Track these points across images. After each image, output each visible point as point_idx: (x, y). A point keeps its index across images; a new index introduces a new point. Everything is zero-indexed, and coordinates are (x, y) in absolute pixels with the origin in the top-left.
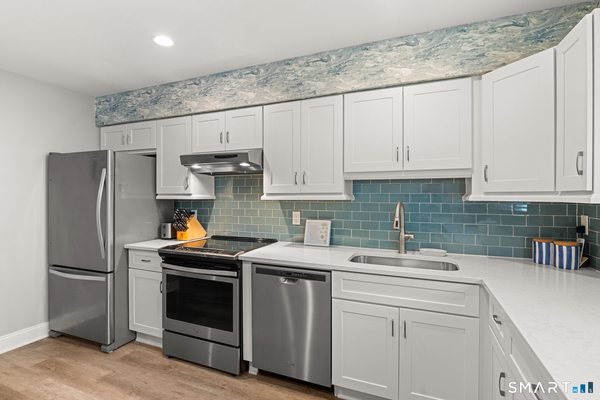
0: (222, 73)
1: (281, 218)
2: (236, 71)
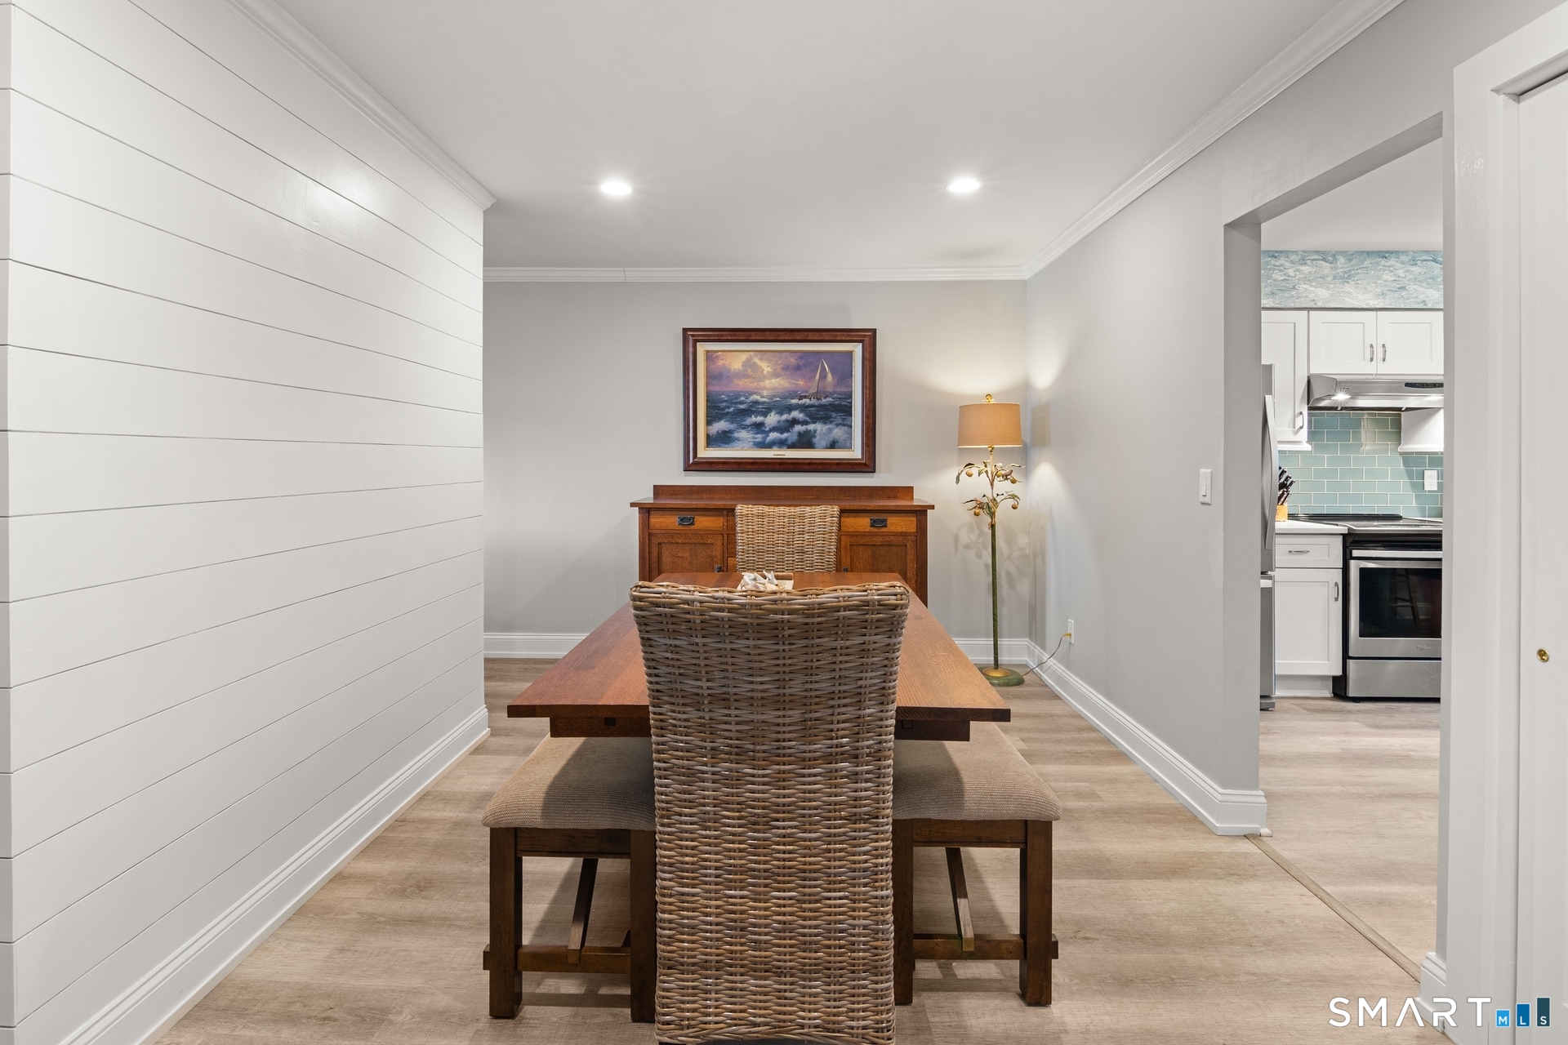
0: (1378, 252)
1: (1404, 481)
2: (1405, 252)
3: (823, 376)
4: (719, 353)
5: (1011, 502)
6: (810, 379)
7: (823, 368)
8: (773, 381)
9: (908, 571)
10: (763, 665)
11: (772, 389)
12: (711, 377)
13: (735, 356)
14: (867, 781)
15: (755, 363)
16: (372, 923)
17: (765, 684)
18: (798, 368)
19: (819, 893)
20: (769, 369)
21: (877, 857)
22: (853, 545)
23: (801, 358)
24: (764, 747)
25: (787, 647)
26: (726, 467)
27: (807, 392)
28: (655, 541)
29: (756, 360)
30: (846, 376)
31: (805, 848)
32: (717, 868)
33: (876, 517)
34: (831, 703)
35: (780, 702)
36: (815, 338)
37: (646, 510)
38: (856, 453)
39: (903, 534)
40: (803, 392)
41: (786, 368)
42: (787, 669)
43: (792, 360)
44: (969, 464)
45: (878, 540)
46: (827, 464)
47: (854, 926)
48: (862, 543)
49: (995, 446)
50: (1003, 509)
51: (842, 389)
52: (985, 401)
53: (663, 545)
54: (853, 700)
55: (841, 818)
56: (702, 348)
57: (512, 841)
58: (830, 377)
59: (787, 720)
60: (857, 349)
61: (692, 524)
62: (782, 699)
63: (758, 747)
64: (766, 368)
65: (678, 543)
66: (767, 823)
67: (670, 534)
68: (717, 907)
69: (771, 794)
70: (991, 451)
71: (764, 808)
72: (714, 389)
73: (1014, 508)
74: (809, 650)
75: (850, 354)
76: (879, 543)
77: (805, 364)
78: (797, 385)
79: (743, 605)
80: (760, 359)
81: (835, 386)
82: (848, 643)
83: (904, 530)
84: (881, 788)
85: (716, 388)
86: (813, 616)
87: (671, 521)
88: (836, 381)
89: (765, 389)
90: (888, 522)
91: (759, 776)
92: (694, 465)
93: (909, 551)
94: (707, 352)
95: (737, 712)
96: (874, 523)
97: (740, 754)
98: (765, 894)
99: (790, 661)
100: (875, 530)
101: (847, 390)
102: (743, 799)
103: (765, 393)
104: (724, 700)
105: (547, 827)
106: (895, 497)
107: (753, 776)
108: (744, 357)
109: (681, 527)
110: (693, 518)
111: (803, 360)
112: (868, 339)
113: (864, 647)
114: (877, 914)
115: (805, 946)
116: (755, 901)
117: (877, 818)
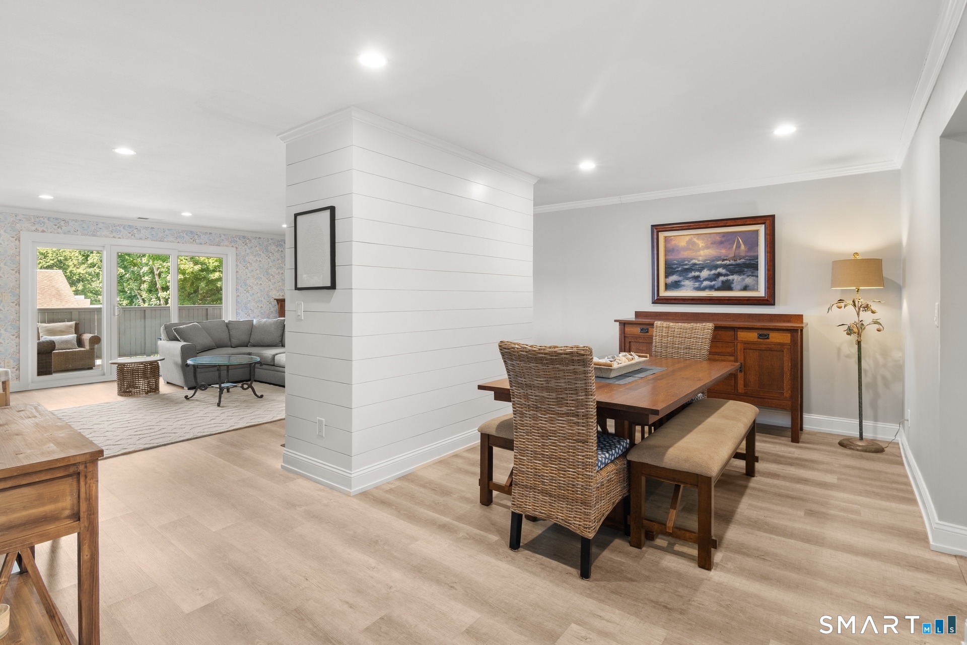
3: (738, 246)
4: (673, 237)
5: (877, 326)
6: (729, 249)
7: (738, 242)
8: (706, 251)
9: (785, 368)
10: (540, 374)
11: (705, 256)
12: (667, 251)
13: (682, 239)
14: (583, 426)
15: (694, 241)
16: (459, 470)
17: (540, 381)
18: (721, 243)
19: (565, 468)
20: (703, 244)
21: (587, 458)
22: (746, 349)
23: (723, 236)
24: (544, 407)
25: (546, 368)
26: (676, 302)
27: (727, 257)
28: (627, 340)
29: (695, 240)
30: (754, 245)
31: (561, 449)
32: (531, 451)
33: (761, 332)
34: (566, 392)
35: (549, 390)
36: (732, 224)
37: (623, 324)
38: (761, 292)
39: (782, 345)
40: (725, 257)
41: (714, 243)
42: (549, 376)
43: (718, 238)
44: (841, 300)
45: (763, 347)
46: (741, 300)
47: (578, 484)
48: (752, 348)
49: (861, 288)
50: (870, 331)
51: (752, 254)
52: (853, 258)
53: (632, 343)
54: (575, 392)
55: (574, 440)
56: (662, 235)
57: (487, 439)
58: (743, 247)
59: (551, 397)
60: (761, 229)
61: (647, 332)
62: (548, 388)
63: (542, 406)
64: (701, 243)
65: (640, 342)
66: (547, 437)
67: (635, 337)
68: (531, 466)
69: (548, 426)
70: (858, 291)
71: (546, 431)
72: (669, 258)
73: (879, 330)
74: (555, 370)
75: (757, 232)
76: (764, 349)
77: (727, 240)
78: (721, 253)
79: (530, 350)
80: (697, 239)
81: (746, 252)
82: (568, 368)
83: (781, 341)
84: (589, 430)
85: (670, 257)
86: (553, 356)
87: (637, 330)
88: (747, 249)
89: (700, 256)
90: (770, 336)
91: (543, 418)
92: (658, 300)
93: (785, 355)
94: (665, 237)
95: (534, 392)
96: (760, 336)
97: (537, 409)
98: (547, 464)
99: (548, 373)
100: (761, 340)
101: (755, 254)
102: (539, 426)
103: (700, 258)
104: (529, 386)
105: (497, 436)
106: (789, 321)
107: (542, 417)
108: (687, 238)
109: (641, 334)
110: (648, 329)
111: (725, 238)
112: (769, 221)
113: (575, 370)
114: (587, 481)
115: (559, 488)
116: (543, 466)
117: (587, 442)
